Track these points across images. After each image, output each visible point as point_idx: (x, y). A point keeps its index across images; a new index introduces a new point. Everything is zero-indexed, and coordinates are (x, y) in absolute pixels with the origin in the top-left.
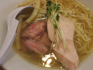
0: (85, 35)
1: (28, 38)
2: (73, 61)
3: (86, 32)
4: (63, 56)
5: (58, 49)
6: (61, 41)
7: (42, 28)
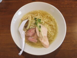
0: (52, 33)
1: (29, 36)
2: (47, 45)
3: (53, 30)
4: (43, 43)
5: (41, 40)
6: (42, 37)
7: (34, 32)
